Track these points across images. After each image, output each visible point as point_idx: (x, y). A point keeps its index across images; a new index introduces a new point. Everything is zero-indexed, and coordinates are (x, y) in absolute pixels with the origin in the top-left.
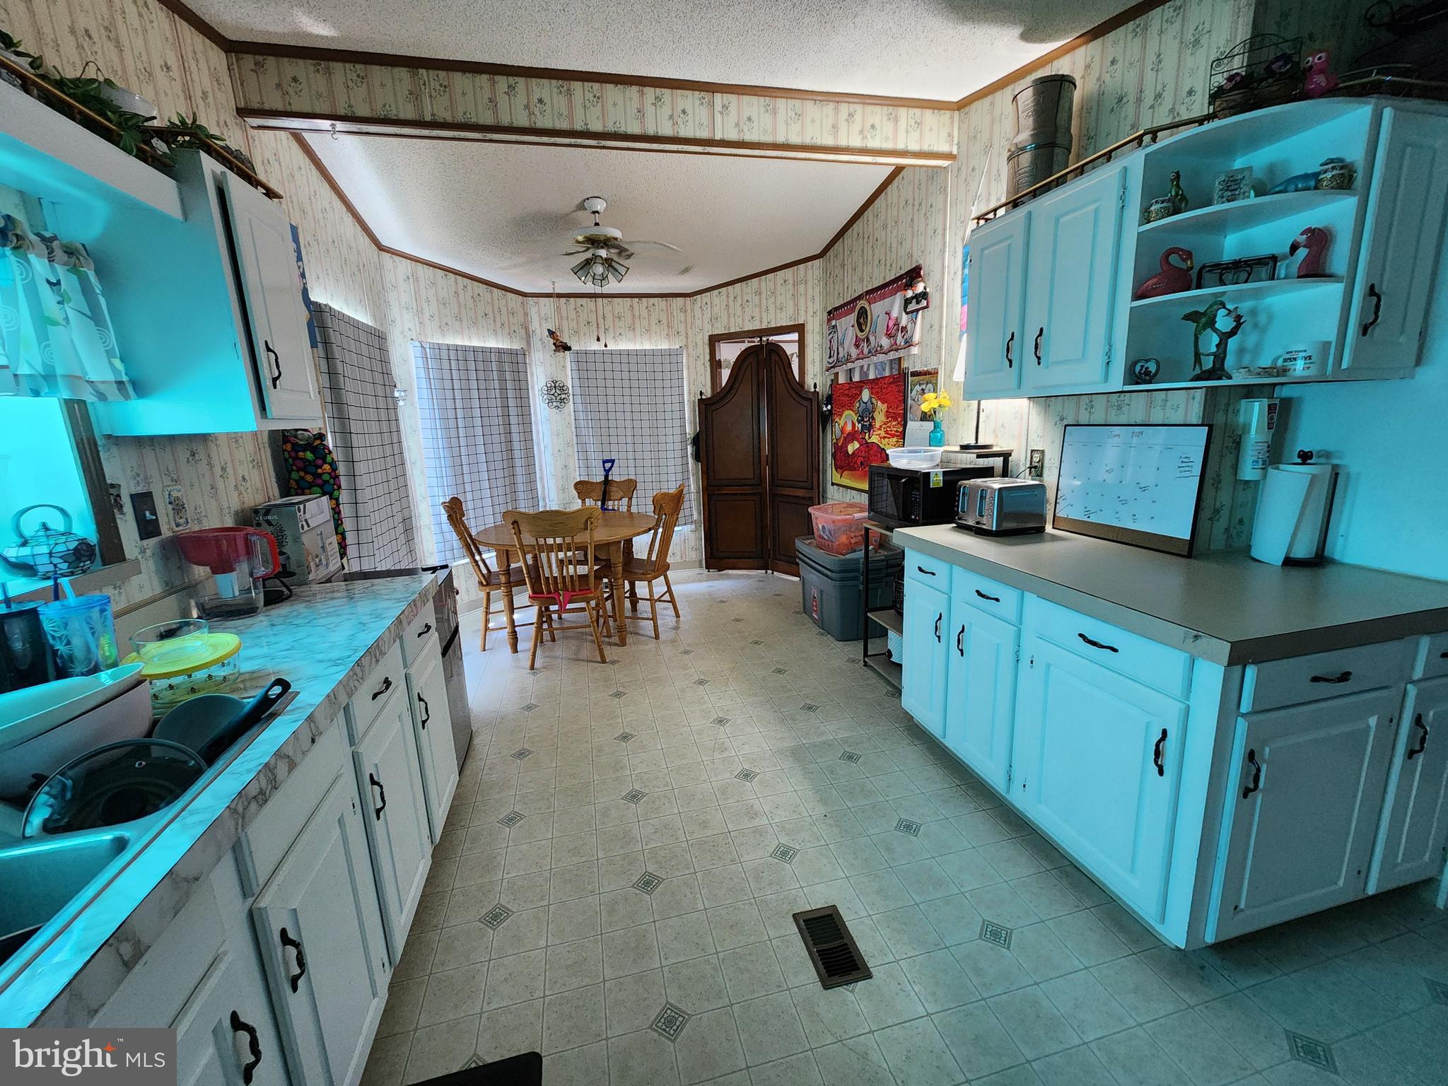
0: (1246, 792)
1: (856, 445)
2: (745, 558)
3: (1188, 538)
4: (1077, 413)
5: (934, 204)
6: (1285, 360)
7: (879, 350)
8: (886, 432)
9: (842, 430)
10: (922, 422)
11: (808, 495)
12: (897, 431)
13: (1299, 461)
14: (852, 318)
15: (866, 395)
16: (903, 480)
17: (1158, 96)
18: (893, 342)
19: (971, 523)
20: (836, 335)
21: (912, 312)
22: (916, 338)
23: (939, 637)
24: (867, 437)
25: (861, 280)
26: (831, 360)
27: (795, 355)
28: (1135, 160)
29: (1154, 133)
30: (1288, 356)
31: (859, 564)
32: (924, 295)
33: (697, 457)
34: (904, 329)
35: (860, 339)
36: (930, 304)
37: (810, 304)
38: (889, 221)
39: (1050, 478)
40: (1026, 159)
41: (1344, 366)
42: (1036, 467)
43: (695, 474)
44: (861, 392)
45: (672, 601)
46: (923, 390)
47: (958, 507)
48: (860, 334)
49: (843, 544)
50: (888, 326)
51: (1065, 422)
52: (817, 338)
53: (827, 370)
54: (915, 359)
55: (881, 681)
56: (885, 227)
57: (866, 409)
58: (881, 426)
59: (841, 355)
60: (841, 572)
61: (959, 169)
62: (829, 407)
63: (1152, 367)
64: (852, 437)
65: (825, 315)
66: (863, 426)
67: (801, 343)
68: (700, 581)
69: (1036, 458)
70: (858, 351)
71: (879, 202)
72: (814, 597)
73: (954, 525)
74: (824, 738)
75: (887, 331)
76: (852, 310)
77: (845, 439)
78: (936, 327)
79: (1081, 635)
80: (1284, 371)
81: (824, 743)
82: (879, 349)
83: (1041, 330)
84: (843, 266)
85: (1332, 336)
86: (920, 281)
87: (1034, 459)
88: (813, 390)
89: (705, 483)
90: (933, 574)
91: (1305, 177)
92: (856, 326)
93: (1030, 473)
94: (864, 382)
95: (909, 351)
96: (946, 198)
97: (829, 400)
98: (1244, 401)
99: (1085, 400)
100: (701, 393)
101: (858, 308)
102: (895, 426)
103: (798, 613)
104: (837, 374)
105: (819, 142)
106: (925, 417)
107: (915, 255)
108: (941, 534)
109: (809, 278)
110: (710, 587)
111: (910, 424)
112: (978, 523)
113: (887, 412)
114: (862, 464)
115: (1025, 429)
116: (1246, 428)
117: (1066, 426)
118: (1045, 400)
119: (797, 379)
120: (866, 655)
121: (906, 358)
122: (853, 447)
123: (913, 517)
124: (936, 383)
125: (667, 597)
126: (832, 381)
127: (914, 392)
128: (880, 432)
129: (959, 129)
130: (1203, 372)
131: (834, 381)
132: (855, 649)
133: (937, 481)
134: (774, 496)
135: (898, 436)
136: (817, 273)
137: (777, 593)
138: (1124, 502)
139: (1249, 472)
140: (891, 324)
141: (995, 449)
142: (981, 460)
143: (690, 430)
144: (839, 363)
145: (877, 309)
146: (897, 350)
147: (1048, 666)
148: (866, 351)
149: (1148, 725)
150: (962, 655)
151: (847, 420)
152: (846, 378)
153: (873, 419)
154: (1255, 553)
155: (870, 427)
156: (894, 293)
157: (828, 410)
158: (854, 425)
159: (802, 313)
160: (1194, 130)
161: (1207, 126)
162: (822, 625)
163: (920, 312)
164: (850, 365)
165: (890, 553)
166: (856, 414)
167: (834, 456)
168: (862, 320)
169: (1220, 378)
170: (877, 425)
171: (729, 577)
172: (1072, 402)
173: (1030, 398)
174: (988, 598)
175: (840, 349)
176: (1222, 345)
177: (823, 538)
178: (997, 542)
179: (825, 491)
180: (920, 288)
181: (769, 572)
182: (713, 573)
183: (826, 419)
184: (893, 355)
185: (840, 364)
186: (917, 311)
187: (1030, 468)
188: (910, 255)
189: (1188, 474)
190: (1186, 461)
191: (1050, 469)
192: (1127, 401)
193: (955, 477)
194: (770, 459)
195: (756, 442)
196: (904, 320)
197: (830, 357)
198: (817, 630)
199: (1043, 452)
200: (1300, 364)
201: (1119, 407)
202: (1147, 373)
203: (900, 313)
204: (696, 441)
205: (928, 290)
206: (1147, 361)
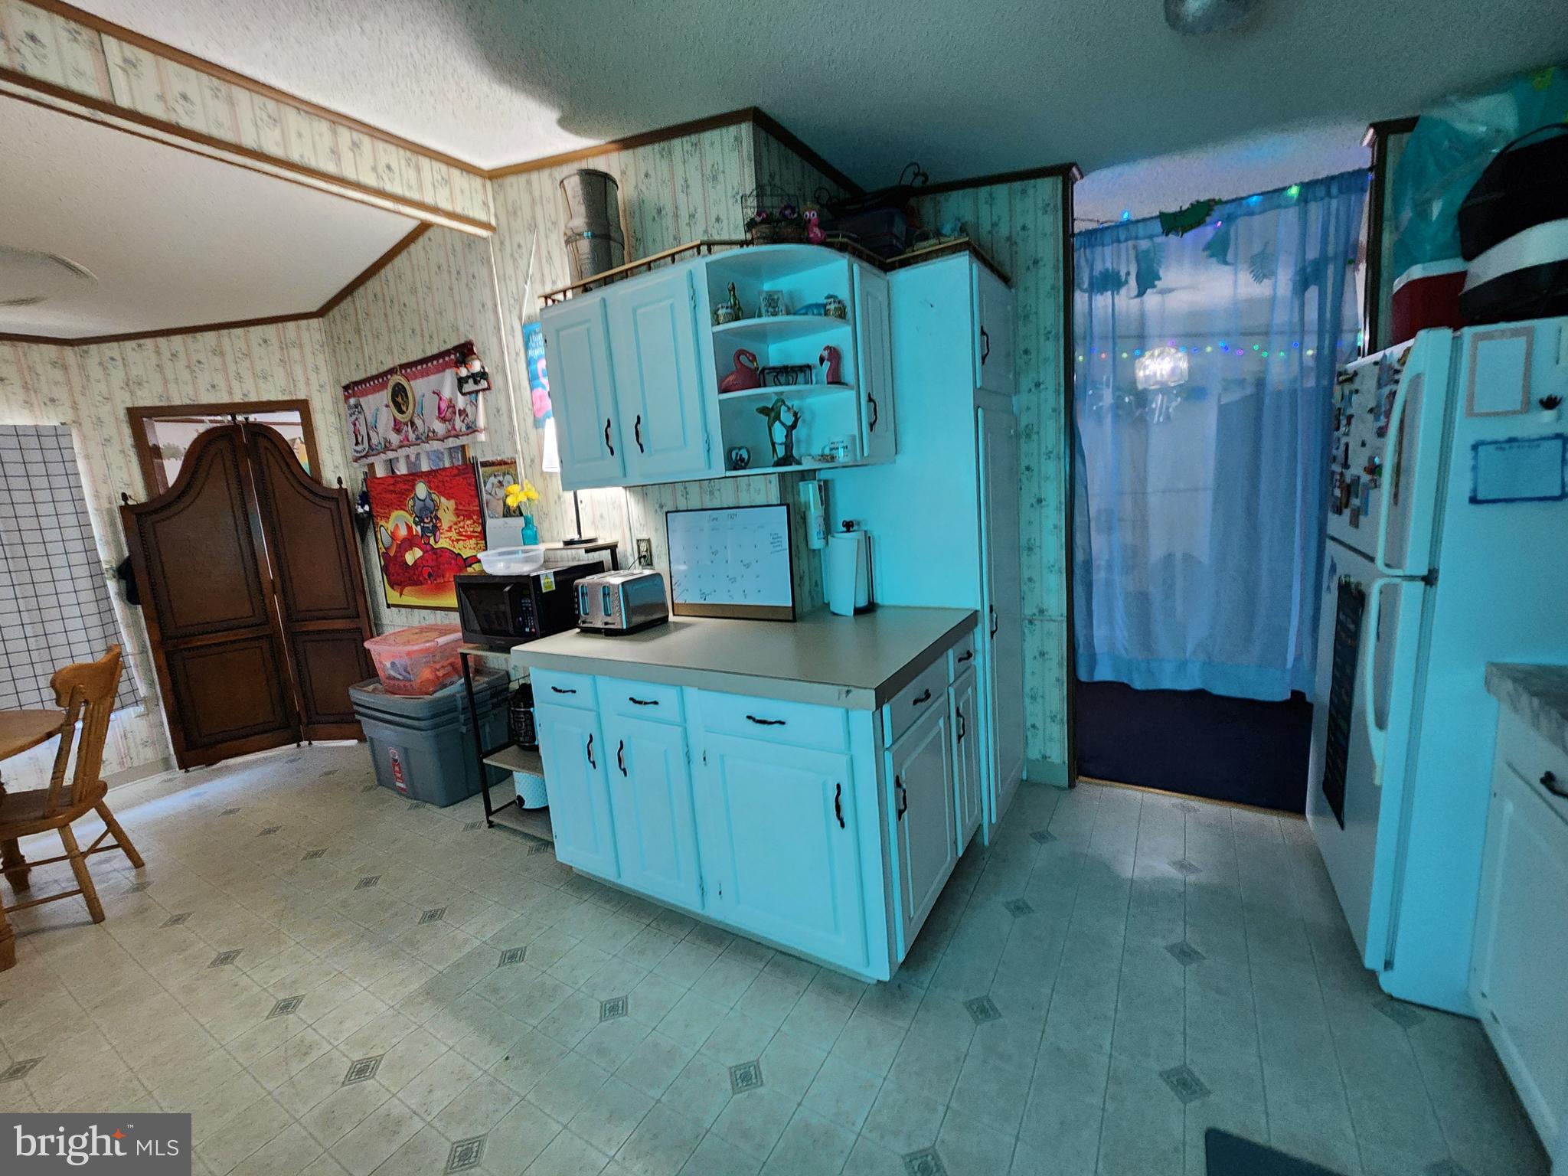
0: (900, 813)
1: (418, 553)
2: (257, 734)
3: (790, 605)
4: (675, 500)
5: (476, 274)
6: (831, 449)
7: (431, 436)
8: (460, 534)
9: (393, 536)
10: (506, 519)
11: (352, 626)
12: (474, 532)
13: (845, 529)
14: (385, 396)
15: (421, 490)
16: (507, 589)
17: (692, 216)
18: (450, 427)
19: (599, 625)
20: (362, 417)
21: (469, 393)
22: (481, 422)
23: (593, 763)
24: (432, 541)
25: (390, 351)
26: (359, 448)
27: (298, 441)
28: (698, 265)
29: (710, 245)
30: (833, 446)
31: (455, 700)
32: (483, 375)
33: (131, 596)
34: (462, 412)
35: (401, 422)
36: (492, 386)
37: (313, 376)
38: (418, 284)
39: (661, 566)
40: (585, 245)
41: (866, 454)
42: (645, 557)
43: (133, 625)
44: (413, 487)
45: (123, 842)
46: (500, 482)
47: (579, 609)
48: (399, 416)
49: (428, 680)
50: (439, 408)
51: (665, 509)
52: (332, 419)
53: (356, 461)
54: (482, 447)
55: (518, 838)
56: (414, 291)
57: (425, 508)
58: (450, 528)
59: (374, 441)
60: (433, 717)
61: (502, 243)
62: (367, 508)
63: (745, 456)
64: (410, 542)
65: (340, 393)
66: (423, 528)
67: (307, 424)
68: (170, 792)
69: (644, 547)
70: (401, 437)
71: (400, 261)
72: (396, 761)
73: (578, 630)
74: (467, 949)
75: (440, 413)
76: (384, 386)
77: (399, 546)
78: (504, 410)
79: (749, 717)
80: (833, 458)
81: (469, 955)
82: (431, 434)
83: (638, 418)
84: (358, 331)
85: (856, 433)
86: (473, 359)
87: (642, 549)
88: (336, 486)
89: (157, 637)
90: (574, 692)
91: (817, 306)
92: (391, 404)
93: (640, 563)
94: (414, 476)
95: (475, 438)
96: (492, 271)
97: (365, 498)
98: (801, 484)
99: (680, 487)
100: (125, 497)
101: (391, 384)
102: (469, 526)
103: (370, 788)
104: (371, 466)
105: (313, 163)
106: (508, 513)
107: (462, 329)
108: (566, 644)
109: (306, 340)
110: (198, 795)
111: (489, 522)
112: (606, 624)
113: (456, 509)
114: (430, 575)
115: (625, 519)
116: (807, 506)
117: (667, 513)
118: (641, 490)
119: (308, 471)
120: (489, 812)
121: (471, 445)
122: (412, 557)
123: (527, 630)
124: (516, 475)
125: (110, 840)
126: (365, 474)
127: (489, 485)
128: (449, 534)
129: (494, 199)
130: (779, 459)
131: (370, 476)
132: (473, 810)
133: (548, 583)
134: (293, 636)
135: (477, 537)
136: (317, 336)
137: (326, 770)
138: (733, 580)
139: (816, 542)
140: (443, 406)
141: (601, 542)
142: (591, 555)
143: (107, 556)
144: (372, 451)
145: (420, 387)
146: (457, 436)
147: (722, 757)
148: (412, 436)
149: (824, 784)
150: (625, 774)
151: (398, 523)
152: (386, 469)
153: (437, 518)
154: (833, 608)
155: (435, 529)
156: (442, 369)
157: (366, 512)
158: (409, 528)
159: (301, 385)
160: (737, 250)
161: (746, 250)
162: (415, 795)
163: (481, 395)
164: (391, 455)
165: (492, 678)
166: (411, 515)
167: (385, 569)
168: (399, 399)
169: (791, 464)
170: (445, 525)
171: (229, 769)
172: (668, 490)
173: (626, 488)
174: (646, 703)
175: (372, 434)
176: (789, 436)
177: (394, 678)
178: (631, 640)
179: (377, 617)
180: (476, 367)
181: (304, 743)
182: (195, 772)
183: (364, 525)
184: (452, 442)
185: (374, 452)
186: (477, 392)
187: (640, 558)
188: (455, 329)
189: (778, 548)
190: (776, 537)
191: (659, 556)
192: (717, 487)
193: (568, 577)
194: (278, 586)
195: (250, 564)
196: (461, 402)
197: (357, 444)
198: (407, 803)
199: (649, 541)
200: (841, 452)
201: (712, 493)
202: (742, 460)
203: (453, 393)
204: (124, 572)
205: (487, 370)
206: (740, 449)
